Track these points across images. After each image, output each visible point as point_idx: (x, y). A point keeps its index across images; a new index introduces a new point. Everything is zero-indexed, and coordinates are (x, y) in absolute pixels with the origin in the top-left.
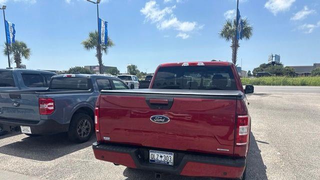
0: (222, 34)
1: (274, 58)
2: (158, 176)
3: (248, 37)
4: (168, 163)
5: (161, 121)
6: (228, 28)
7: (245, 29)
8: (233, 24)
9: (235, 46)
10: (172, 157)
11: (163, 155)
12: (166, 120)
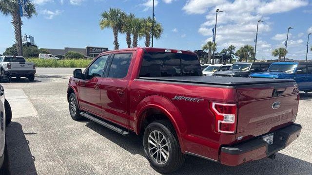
1: (28, 39)
4: (271, 143)
9: (18, 23)
10: (273, 136)
11: (269, 138)
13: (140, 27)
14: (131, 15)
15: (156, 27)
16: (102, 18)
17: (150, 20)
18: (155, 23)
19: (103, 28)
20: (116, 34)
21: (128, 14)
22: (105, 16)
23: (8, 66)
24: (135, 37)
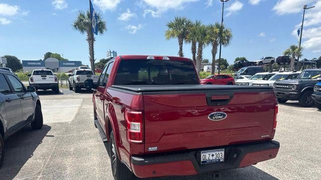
0: (75, 26)
1: (112, 54)
2: (217, 176)
3: (102, 32)
4: (219, 160)
5: (219, 119)
6: (82, 20)
7: (100, 23)
8: (86, 16)
9: (91, 40)
10: (223, 153)
11: (214, 154)
12: (224, 115)
13: (205, 35)
14: (197, 23)
15: (224, 32)
16: (167, 28)
17: (217, 26)
18: (223, 28)
19: (168, 39)
20: (181, 44)
21: (194, 22)
22: (170, 26)
23: (78, 79)
24: (200, 46)
